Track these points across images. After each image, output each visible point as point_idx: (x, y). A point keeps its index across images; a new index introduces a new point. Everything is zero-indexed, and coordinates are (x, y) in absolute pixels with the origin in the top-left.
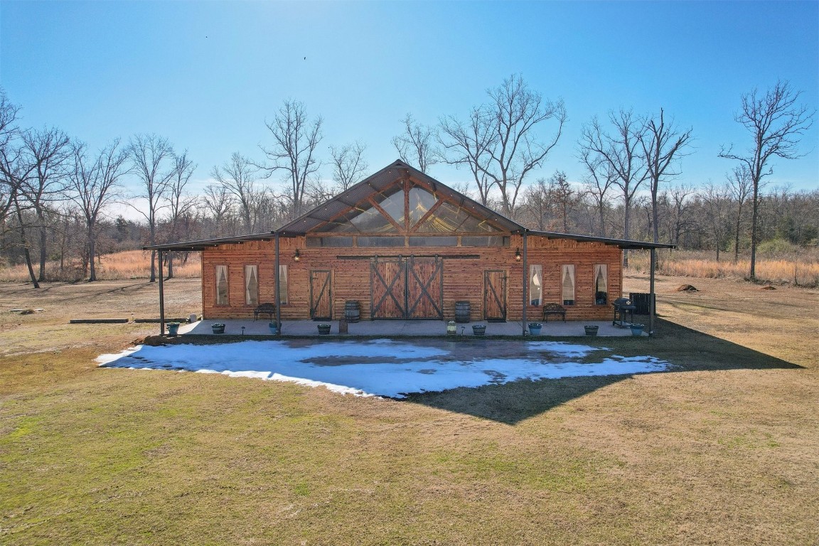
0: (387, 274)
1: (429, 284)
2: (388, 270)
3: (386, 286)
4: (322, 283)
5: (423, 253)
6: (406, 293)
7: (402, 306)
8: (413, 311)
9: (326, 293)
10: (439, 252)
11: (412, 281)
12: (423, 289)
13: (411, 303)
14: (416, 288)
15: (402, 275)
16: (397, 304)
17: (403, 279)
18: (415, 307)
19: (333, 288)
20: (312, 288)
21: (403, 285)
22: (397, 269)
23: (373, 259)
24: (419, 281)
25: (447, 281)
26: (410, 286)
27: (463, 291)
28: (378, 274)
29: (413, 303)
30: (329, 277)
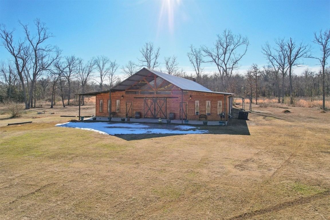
0: (149, 103)
1: (162, 107)
2: (149, 102)
3: (149, 107)
4: (130, 106)
5: (160, 96)
6: (155, 110)
7: (153, 114)
8: (157, 115)
9: (131, 109)
10: (165, 96)
11: (156, 106)
12: (160, 108)
13: (156, 113)
14: (158, 108)
15: (154, 103)
16: (152, 113)
17: (154, 105)
18: (157, 114)
19: (133, 107)
20: (127, 107)
21: (154, 107)
22: (152, 102)
23: (145, 98)
24: (159, 106)
25: (168, 106)
26: (156, 107)
27: (173, 109)
28: (146, 103)
29: (157, 113)
30: (132, 104)
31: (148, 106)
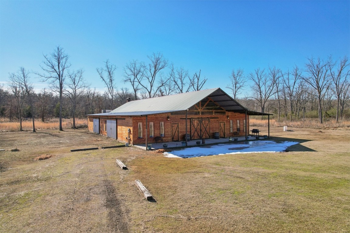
0: (195, 124)
1: (207, 127)
4: (176, 128)
5: (205, 117)
7: (200, 135)
9: (177, 132)
10: (209, 116)
13: (202, 133)
14: (203, 129)
17: (200, 126)
19: (179, 130)
20: (172, 130)
22: (198, 122)
23: (191, 119)
24: (204, 126)
25: (211, 126)
27: (215, 129)
30: (178, 126)
31: (195, 127)
